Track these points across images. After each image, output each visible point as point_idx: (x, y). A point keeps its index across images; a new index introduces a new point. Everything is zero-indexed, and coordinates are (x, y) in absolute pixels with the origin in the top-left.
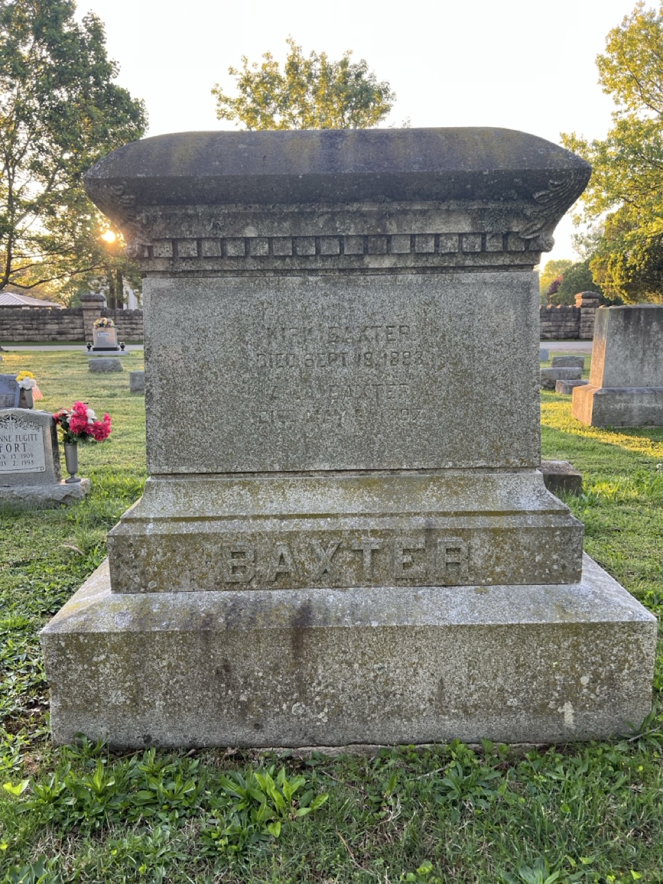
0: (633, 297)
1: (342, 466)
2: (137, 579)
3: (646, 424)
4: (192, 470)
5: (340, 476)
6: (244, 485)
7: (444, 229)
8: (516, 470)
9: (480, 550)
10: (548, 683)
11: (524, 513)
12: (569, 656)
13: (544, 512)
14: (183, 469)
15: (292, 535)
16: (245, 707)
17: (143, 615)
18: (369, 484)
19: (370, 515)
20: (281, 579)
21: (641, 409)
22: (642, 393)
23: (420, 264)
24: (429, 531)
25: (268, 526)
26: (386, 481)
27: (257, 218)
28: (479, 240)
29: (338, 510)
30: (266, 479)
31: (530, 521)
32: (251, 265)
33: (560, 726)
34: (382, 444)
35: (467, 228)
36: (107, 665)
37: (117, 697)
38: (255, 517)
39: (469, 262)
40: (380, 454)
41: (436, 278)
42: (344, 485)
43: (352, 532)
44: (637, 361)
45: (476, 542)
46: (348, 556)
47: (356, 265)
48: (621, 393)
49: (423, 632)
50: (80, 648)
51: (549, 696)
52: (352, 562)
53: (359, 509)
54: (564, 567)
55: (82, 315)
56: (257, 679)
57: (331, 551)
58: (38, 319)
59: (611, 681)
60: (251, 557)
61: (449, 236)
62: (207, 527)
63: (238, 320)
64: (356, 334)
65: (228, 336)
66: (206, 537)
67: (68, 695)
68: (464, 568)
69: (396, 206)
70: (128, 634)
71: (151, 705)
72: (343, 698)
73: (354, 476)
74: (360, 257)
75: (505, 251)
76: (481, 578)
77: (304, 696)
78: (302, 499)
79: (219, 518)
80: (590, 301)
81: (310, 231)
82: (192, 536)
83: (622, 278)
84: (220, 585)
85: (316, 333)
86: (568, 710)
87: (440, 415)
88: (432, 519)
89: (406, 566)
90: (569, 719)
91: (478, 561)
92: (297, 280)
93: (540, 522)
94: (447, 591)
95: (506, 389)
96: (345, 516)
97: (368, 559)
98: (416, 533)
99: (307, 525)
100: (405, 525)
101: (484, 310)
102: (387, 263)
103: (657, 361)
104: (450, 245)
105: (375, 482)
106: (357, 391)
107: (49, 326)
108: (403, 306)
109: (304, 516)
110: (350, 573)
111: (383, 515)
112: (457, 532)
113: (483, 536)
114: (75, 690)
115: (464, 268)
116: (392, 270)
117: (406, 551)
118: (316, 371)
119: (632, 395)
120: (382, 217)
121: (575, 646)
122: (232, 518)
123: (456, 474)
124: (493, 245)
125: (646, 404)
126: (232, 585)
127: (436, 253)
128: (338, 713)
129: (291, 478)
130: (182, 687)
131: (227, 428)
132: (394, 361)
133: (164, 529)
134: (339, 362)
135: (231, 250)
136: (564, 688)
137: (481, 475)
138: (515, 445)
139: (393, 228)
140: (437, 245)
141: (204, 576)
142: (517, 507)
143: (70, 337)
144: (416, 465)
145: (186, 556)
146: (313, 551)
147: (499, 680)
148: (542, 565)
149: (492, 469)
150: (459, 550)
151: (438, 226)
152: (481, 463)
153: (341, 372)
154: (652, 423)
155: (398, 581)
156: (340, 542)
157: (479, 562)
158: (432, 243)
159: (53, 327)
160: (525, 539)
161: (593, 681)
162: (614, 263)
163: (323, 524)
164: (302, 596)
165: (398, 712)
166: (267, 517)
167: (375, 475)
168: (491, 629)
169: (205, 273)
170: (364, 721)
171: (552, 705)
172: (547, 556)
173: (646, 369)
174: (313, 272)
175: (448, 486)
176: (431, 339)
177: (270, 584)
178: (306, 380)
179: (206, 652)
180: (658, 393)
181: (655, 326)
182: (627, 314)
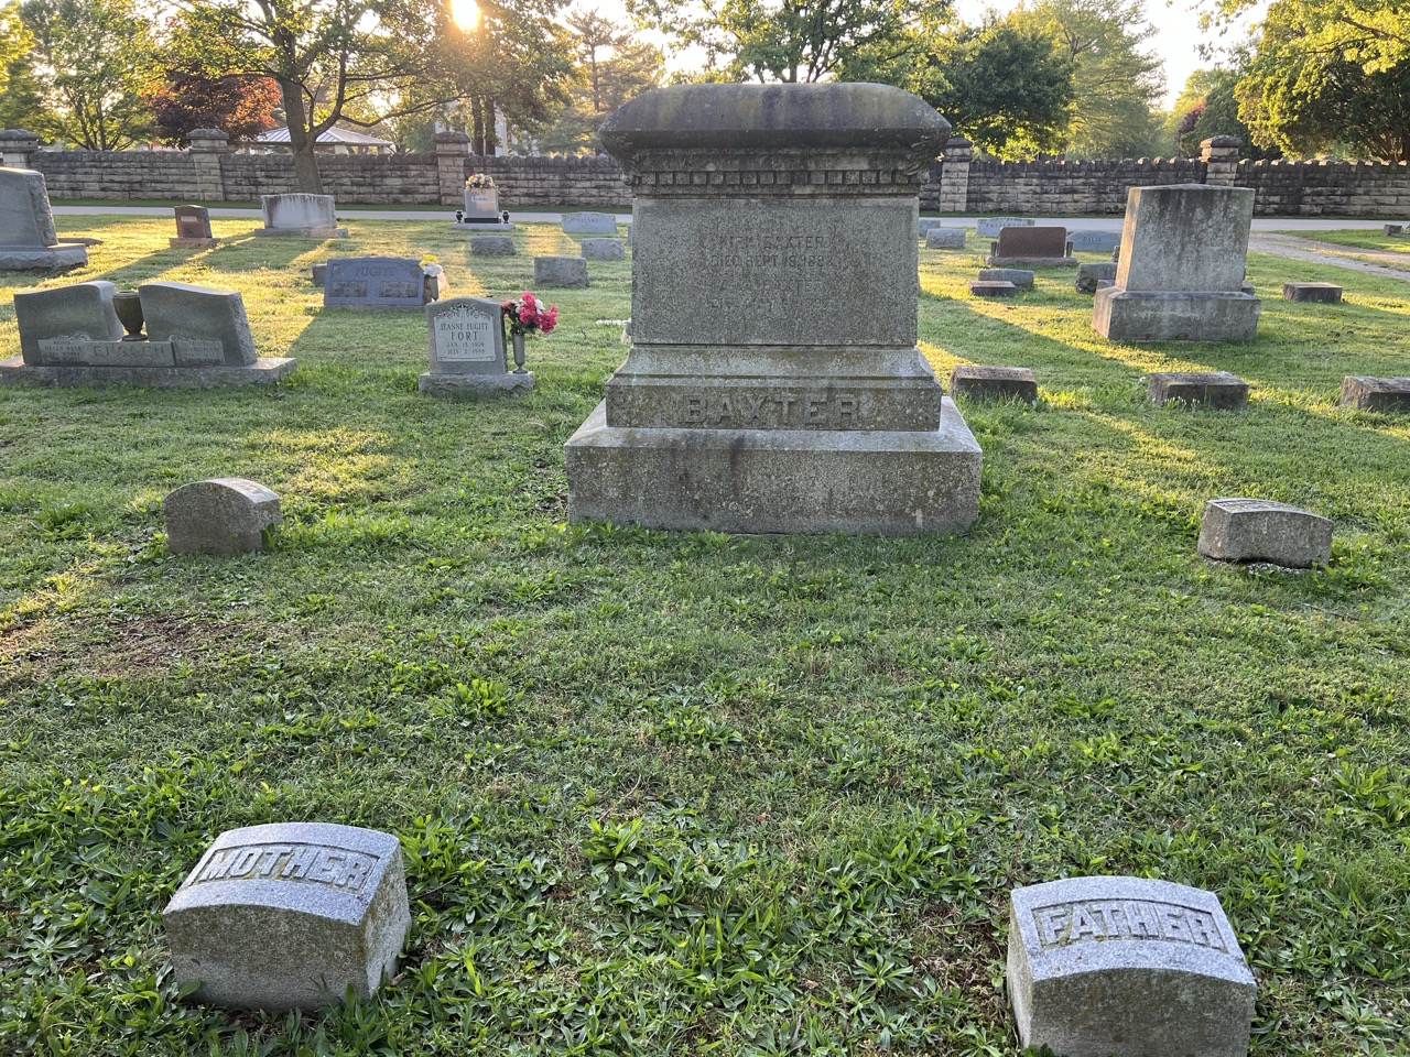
0: (1297, 146)
1: (771, 342)
2: (625, 417)
3: (1177, 338)
4: (663, 341)
5: (769, 349)
6: (699, 353)
7: (849, 168)
8: (899, 347)
9: (867, 405)
10: (905, 495)
11: (900, 378)
12: (920, 475)
13: (915, 378)
14: (657, 341)
15: (733, 390)
16: (698, 504)
17: (631, 439)
18: (790, 356)
19: (790, 378)
20: (725, 421)
21: (1172, 319)
22: (1175, 299)
23: (832, 191)
24: (830, 389)
25: (716, 383)
26: (803, 353)
27: (715, 158)
28: (874, 175)
29: (767, 373)
30: (714, 349)
31: (904, 384)
32: (710, 190)
33: (913, 526)
34: (800, 326)
35: (866, 167)
36: (608, 470)
37: (613, 493)
38: (708, 377)
39: (867, 191)
40: (799, 332)
41: (843, 203)
42: (771, 355)
43: (775, 389)
44: (1173, 258)
45: (863, 398)
46: (772, 406)
47: (785, 191)
48: (1149, 298)
49: (819, 455)
50: (590, 457)
51: (905, 504)
52: (775, 411)
53: (780, 372)
54: (927, 418)
55: (436, 165)
56: (706, 484)
57: (760, 402)
58: (372, 170)
59: (949, 495)
60: (703, 404)
61: (853, 172)
62: (674, 382)
63: (699, 230)
64: (784, 242)
65: (692, 242)
66: (673, 389)
67: (580, 489)
68: (854, 417)
69: (814, 151)
70: (622, 449)
71: (636, 499)
72: (764, 500)
73: (779, 349)
74: (788, 186)
75: (893, 183)
76: (864, 425)
77: (737, 499)
78: (741, 365)
79: (682, 376)
80: (1225, 152)
81: (752, 167)
82: (663, 387)
83: (1282, 112)
84: (681, 424)
85: (755, 242)
86: (919, 514)
87: (844, 304)
88: (834, 382)
89: (812, 414)
90: (919, 521)
91: (864, 412)
92: (743, 201)
93: (911, 385)
94: (841, 433)
95: (893, 286)
96: (771, 378)
97: (786, 409)
98: (821, 390)
99: (744, 383)
100: (814, 385)
101: (878, 227)
102: (808, 190)
103: (1198, 258)
104: (853, 178)
105: (794, 354)
106: (784, 285)
107: (388, 181)
108: (819, 222)
109: (742, 377)
110: (772, 419)
111: (799, 378)
112: (849, 391)
113: (869, 394)
114: (586, 486)
115: (864, 195)
116: (812, 196)
117: (813, 403)
118: (754, 269)
119: (1162, 301)
120: (804, 158)
121: (924, 469)
122: (691, 376)
123: (855, 349)
124: (884, 179)
125: (1178, 313)
126: (690, 424)
127: (843, 184)
128: (760, 510)
129: (733, 350)
130: (656, 488)
131: (688, 311)
132: (811, 263)
133: (644, 382)
134: (771, 263)
135: (697, 180)
136: (916, 498)
137: (873, 351)
138: (899, 329)
139: (812, 166)
140: (844, 178)
141: (670, 417)
142: (896, 374)
143: (420, 197)
144: (825, 342)
145: (659, 402)
146: (747, 402)
147: (871, 491)
148: (911, 416)
149: (881, 346)
150: (850, 403)
151: (844, 165)
152: (873, 342)
153: (772, 271)
154: (1186, 337)
155: (807, 425)
156: (767, 396)
157: (866, 413)
158: (840, 177)
159: (394, 182)
160: (899, 397)
161: (937, 494)
162: (1273, 88)
163: (756, 383)
164: (738, 433)
165: (800, 511)
166: (715, 377)
167: (795, 349)
168: (865, 454)
169: (678, 196)
170: (778, 517)
171: (907, 511)
172: (915, 410)
173: (1184, 268)
174: (754, 196)
175: (848, 359)
176: (839, 248)
177: (716, 425)
178: (746, 276)
179: (673, 464)
180: (1195, 300)
181: (1199, 213)
182: (1164, 197)
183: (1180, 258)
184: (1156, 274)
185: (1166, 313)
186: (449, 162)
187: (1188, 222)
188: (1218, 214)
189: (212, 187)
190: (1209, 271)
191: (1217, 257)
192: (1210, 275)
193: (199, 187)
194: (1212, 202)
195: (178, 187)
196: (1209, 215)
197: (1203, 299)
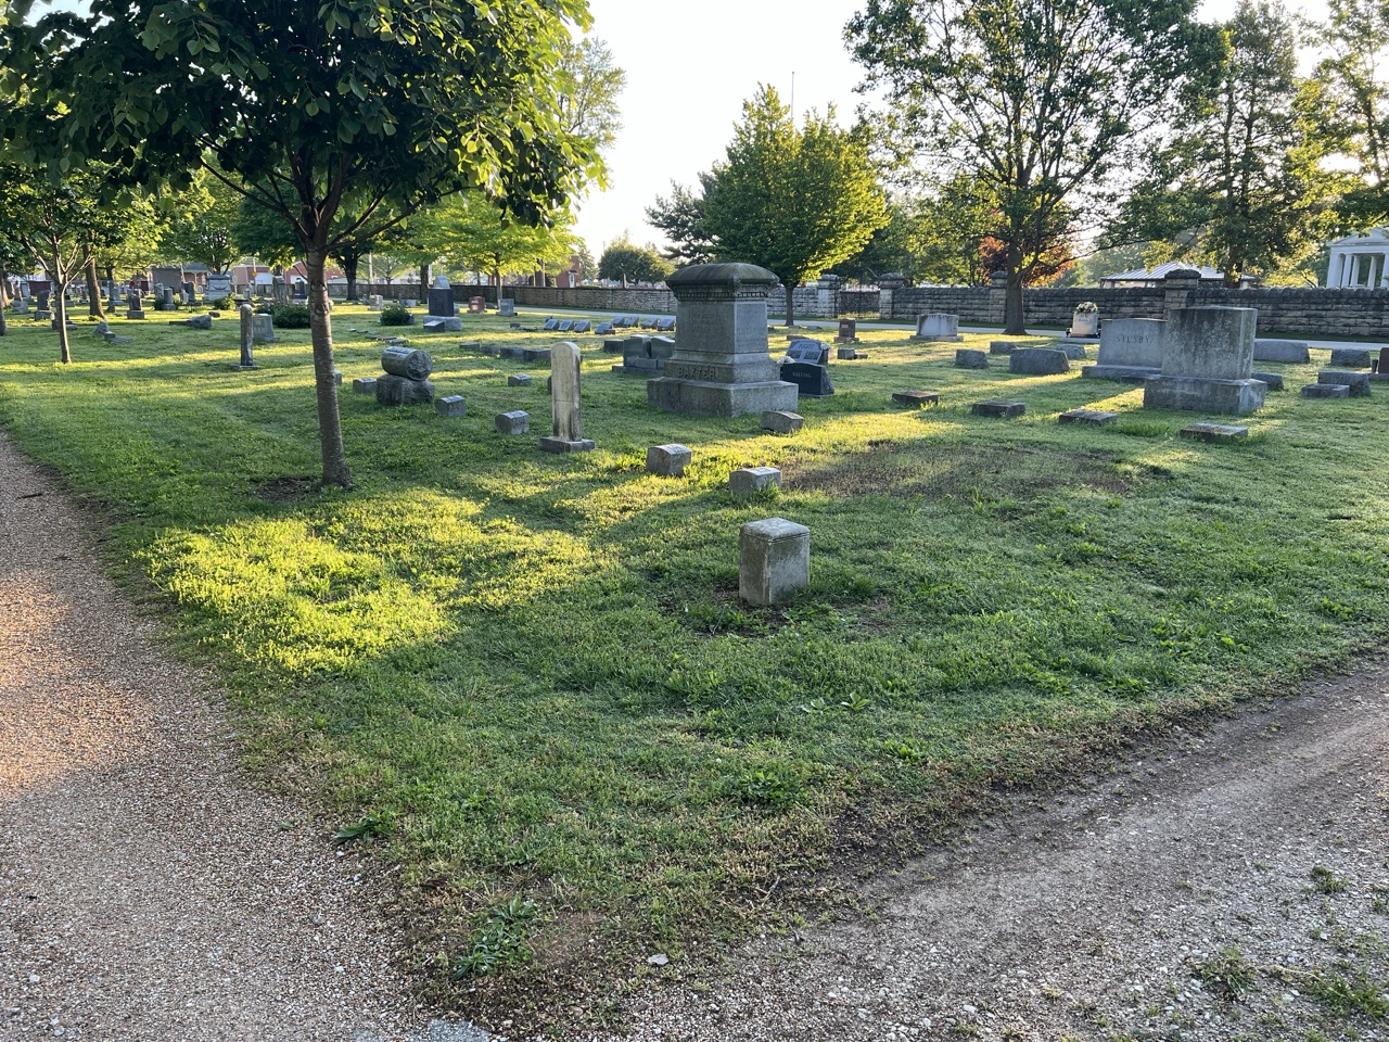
1: (701, 350)
3: (1185, 409)
4: (680, 349)
6: (687, 353)
7: (718, 292)
8: (731, 354)
9: (717, 373)
15: (690, 366)
19: (702, 362)
21: (1182, 395)
22: (1187, 382)
23: (716, 299)
24: (710, 367)
25: (687, 363)
26: (709, 355)
27: (691, 289)
28: (724, 294)
30: (691, 352)
31: (726, 366)
32: (692, 299)
35: (722, 291)
36: (654, 389)
37: (656, 398)
39: (724, 299)
40: (709, 347)
41: (719, 303)
42: (700, 355)
43: (699, 366)
44: (1189, 355)
47: (706, 300)
48: (1172, 380)
52: (695, 373)
55: (1164, 297)
56: (674, 396)
57: (694, 370)
58: (1113, 300)
60: (683, 370)
63: (690, 312)
64: (706, 316)
65: (690, 315)
66: (677, 364)
68: (714, 377)
70: (658, 382)
72: (686, 403)
73: (702, 353)
74: (707, 297)
75: (728, 297)
81: (699, 291)
85: (701, 316)
86: (718, 412)
87: (719, 338)
89: (705, 375)
95: (729, 332)
96: (698, 362)
97: (699, 373)
99: (692, 363)
100: (707, 366)
101: (726, 311)
103: (1206, 355)
106: (706, 331)
108: (713, 310)
110: (695, 376)
111: (705, 363)
112: (714, 368)
113: (719, 369)
115: (723, 301)
116: (712, 301)
117: (705, 371)
118: (700, 325)
119: (1177, 383)
122: (684, 361)
123: (719, 354)
125: (1186, 392)
128: (685, 406)
132: (712, 323)
134: (704, 323)
135: (688, 296)
136: (717, 405)
138: (730, 347)
139: (710, 291)
142: (727, 363)
144: (714, 351)
145: (674, 369)
146: (691, 370)
147: (708, 402)
148: (727, 378)
149: (725, 354)
150: (714, 372)
152: (725, 351)
153: (704, 326)
155: (702, 379)
156: (696, 368)
157: (717, 376)
163: (695, 364)
164: (685, 379)
169: (685, 301)
172: (727, 375)
173: (1197, 361)
174: (700, 301)
175: (716, 357)
176: (718, 318)
177: (682, 376)
178: (698, 328)
180: (1198, 383)
181: (1206, 325)
183: (1194, 355)
184: (1179, 365)
185: (1178, 391)
186: (1174, 294)
187: (1199, 330)
188: (1218, 327)
189: (998, 313)
190: (1214, 364)
191: (1218, 355)
192: (1214, 367)
193: (989, 313)
194: (1214, 318)
195: (977, 313)
196: (1212, 327)
197: (1202, 383)
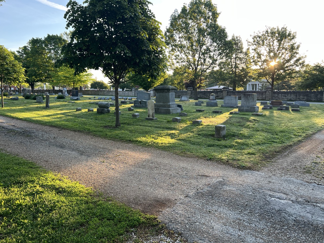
1: (162, 102)
20: (159, 107)
30: (159, 102)
48: (244, 106)
54: (169, 107)
63: (159, 95)
64: (163, 96)
66: (157, 105)
68: (166, 107)
87: (166, 100)
92: (161, 93)
100: (164, 105)
101: (168, 95)
108: (165, 94)
138: (169, 101)
139: (164, 91)
143: (219, 97)
147: (165, 111)
163: (161, 105)
175: (166, 103)
178: (161, 98)
180: (248, 107)
181: (248, 97)
182: (244, 95)
184: (244, 104)
185: (245, 108)
186: (224, 92)
187: (247, 98)
188: (251, 97)
190: (250, 103)
192: (250, 104)
194: (250, 95)
196: (250, 97)
197: (249, 107)
